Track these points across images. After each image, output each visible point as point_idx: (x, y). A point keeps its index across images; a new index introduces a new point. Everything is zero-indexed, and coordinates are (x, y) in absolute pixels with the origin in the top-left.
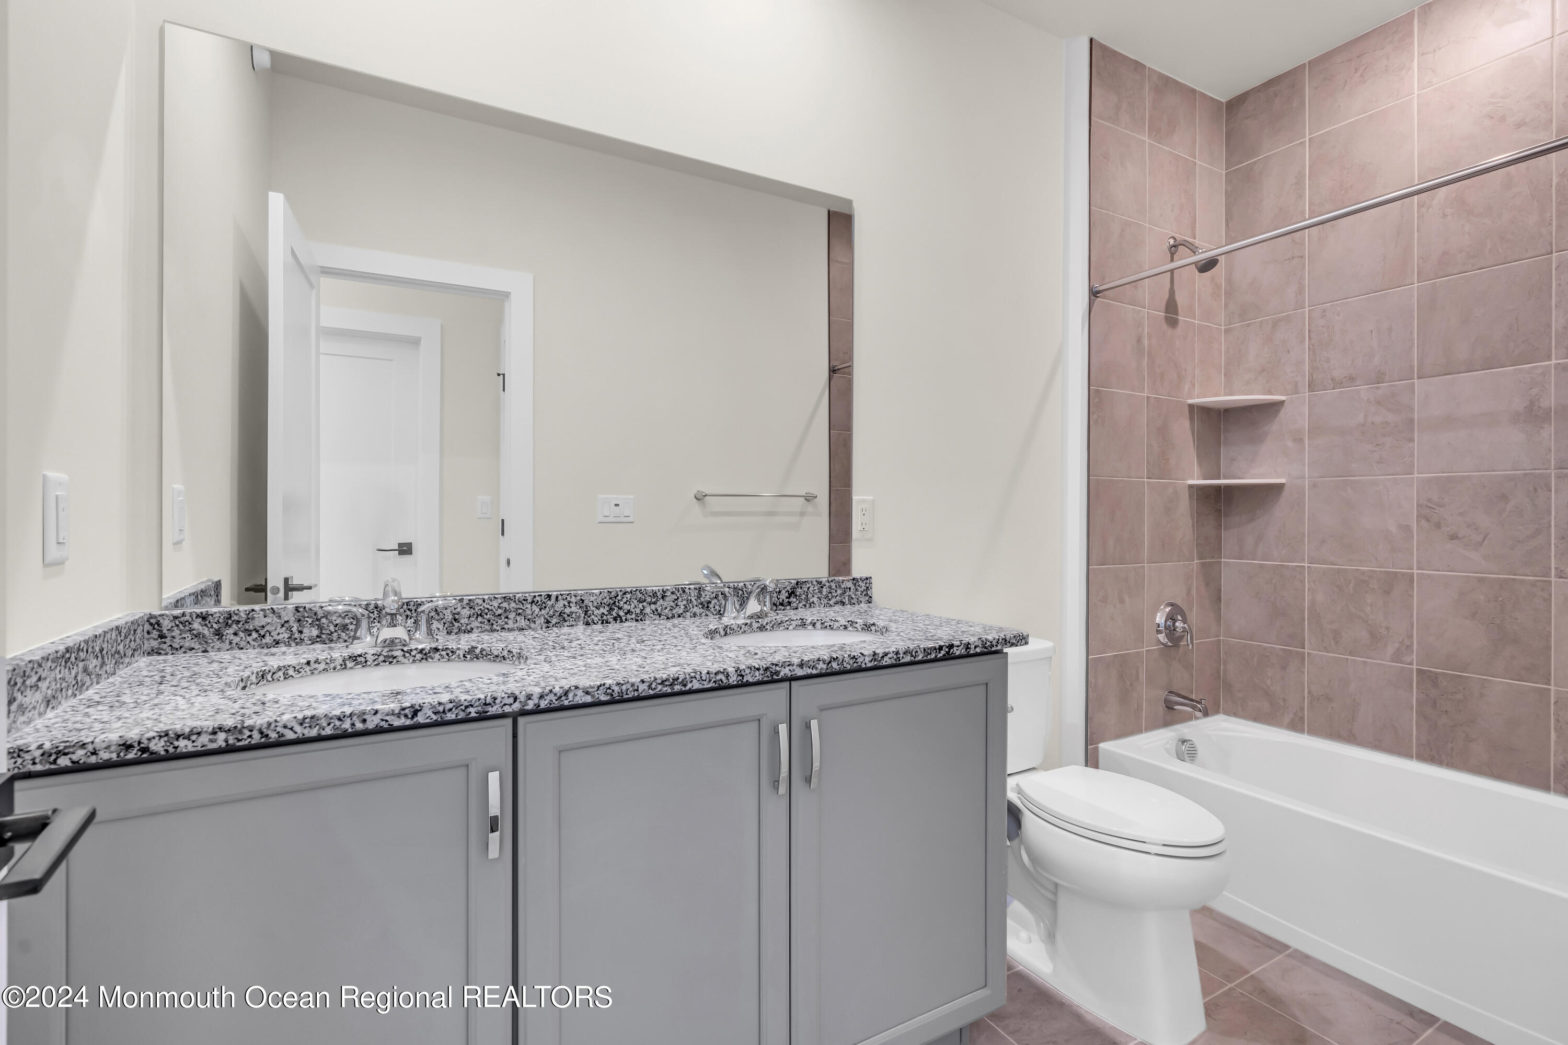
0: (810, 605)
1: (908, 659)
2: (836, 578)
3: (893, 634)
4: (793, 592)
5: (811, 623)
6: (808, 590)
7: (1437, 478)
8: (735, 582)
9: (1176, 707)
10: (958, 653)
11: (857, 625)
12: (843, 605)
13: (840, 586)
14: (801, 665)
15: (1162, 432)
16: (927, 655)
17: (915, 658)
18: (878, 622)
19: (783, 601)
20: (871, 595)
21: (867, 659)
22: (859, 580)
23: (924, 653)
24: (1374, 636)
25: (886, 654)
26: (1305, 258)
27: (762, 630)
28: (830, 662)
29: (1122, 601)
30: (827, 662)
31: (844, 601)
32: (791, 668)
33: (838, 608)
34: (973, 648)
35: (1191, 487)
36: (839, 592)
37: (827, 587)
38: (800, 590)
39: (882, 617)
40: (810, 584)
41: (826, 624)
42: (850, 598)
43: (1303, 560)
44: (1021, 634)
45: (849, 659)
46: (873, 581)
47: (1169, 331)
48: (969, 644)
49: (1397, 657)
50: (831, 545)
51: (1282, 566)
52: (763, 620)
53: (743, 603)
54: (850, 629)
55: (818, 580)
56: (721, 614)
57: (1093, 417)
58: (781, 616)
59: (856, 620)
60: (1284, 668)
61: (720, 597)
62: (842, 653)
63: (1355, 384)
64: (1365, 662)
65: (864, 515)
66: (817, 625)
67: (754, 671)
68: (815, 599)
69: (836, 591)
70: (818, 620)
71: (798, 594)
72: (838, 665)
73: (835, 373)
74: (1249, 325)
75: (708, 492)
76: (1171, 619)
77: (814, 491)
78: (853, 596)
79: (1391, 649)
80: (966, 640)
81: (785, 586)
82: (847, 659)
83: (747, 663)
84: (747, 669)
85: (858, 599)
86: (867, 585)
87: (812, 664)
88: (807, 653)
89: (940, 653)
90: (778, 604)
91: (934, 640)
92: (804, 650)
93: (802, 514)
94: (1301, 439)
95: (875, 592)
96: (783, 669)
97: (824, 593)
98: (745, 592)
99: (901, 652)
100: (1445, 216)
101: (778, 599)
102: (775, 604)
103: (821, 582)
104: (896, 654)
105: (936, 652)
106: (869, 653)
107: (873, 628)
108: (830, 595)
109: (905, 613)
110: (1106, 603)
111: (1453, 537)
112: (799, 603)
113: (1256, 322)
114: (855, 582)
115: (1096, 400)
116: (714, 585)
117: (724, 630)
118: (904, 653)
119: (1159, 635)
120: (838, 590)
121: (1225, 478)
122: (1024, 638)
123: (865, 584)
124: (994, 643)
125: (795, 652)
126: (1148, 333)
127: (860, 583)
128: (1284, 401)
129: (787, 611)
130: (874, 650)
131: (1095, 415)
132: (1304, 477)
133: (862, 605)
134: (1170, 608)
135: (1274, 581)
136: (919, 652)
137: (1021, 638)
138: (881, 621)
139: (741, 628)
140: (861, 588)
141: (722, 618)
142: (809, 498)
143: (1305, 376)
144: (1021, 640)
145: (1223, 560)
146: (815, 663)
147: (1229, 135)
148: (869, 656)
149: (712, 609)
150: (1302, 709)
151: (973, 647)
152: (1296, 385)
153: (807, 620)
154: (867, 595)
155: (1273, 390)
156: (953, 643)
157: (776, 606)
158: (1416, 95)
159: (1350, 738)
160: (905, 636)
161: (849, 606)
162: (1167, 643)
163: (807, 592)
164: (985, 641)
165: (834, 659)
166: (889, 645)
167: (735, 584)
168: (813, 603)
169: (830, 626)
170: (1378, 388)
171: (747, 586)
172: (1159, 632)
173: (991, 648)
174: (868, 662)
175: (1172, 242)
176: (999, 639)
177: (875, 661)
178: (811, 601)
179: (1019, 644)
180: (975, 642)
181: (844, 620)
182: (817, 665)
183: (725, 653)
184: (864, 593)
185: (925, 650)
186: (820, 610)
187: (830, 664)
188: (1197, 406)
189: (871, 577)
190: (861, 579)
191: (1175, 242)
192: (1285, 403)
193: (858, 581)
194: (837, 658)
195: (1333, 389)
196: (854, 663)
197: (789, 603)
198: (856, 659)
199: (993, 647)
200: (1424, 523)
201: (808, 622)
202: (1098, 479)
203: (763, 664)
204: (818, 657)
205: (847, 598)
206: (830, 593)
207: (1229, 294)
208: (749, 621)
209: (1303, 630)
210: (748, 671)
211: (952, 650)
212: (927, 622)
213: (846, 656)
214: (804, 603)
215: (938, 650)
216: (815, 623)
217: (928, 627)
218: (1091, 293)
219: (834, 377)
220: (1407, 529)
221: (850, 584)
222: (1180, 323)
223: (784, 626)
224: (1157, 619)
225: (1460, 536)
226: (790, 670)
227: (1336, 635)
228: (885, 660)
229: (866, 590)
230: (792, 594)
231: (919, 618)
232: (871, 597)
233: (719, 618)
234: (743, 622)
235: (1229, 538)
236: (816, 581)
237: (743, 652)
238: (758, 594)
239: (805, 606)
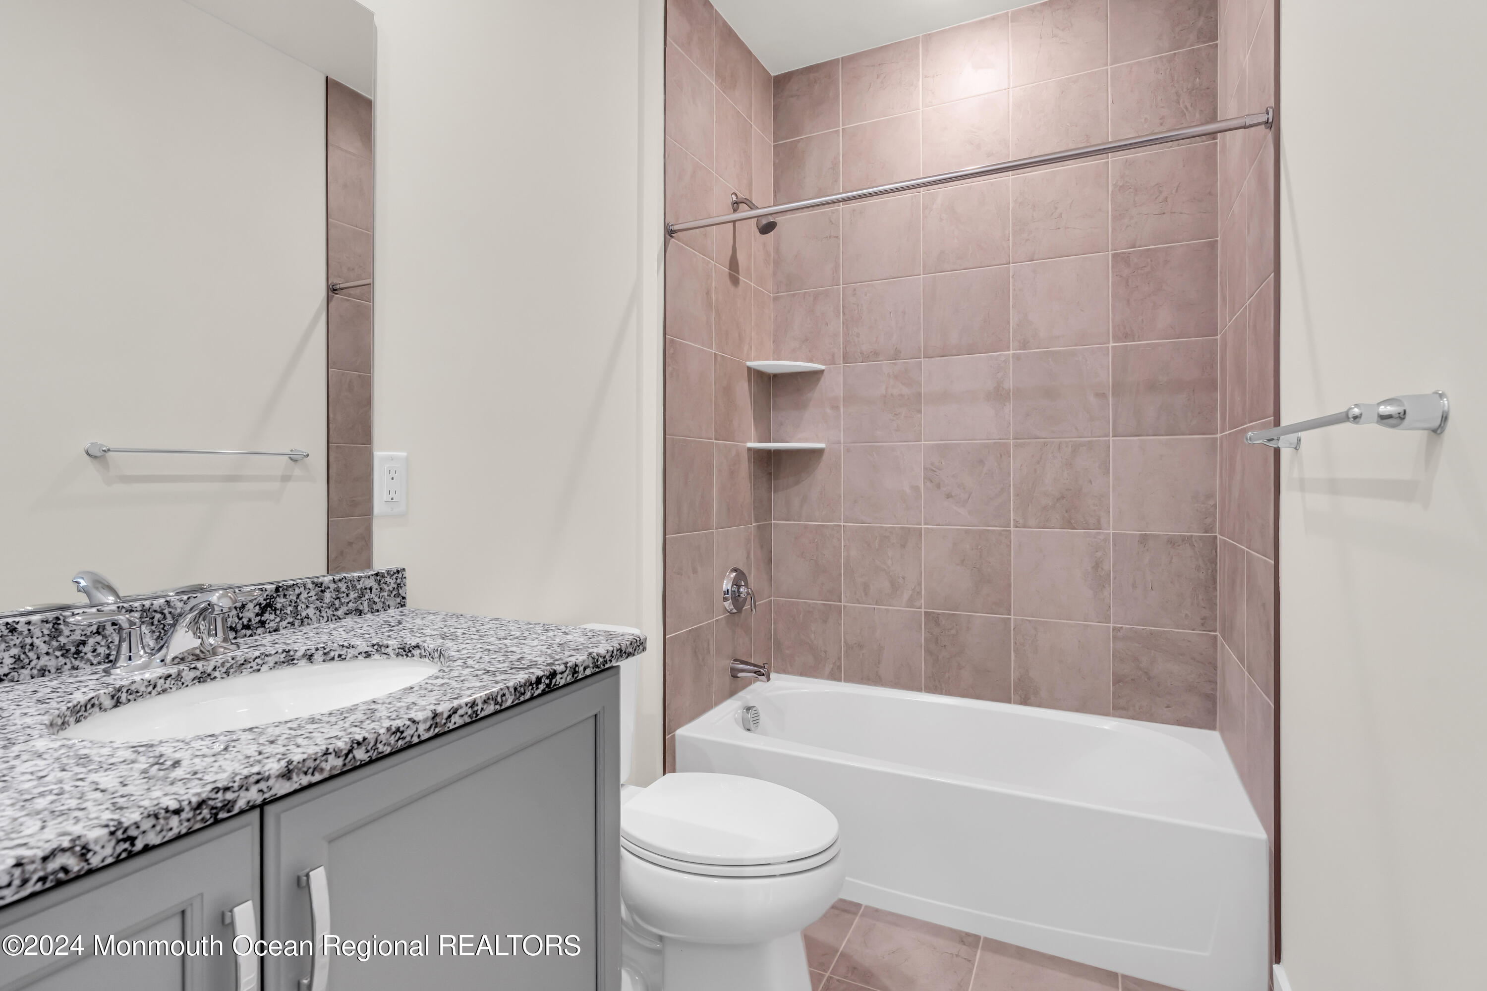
0: (302, 622)
1: (491, 708)
2: (347, 575)
3: (456, 664)
4: (269, 605)
5: (304, 655)
6: (298, 598)
7: (936, 445)
8: (145, 599)
9: (740, 675)
10: (562, 682)
11: (389, 650)
12: (360, 615)
13: (354, 587)
14: (287, 774)
15: (727, 391)
16: (520, 697)
17: (501, 705)
18: (424, 642)
19: (250, 620)
20: (404, 595)
21: (422, 727)
22: (386, 575)
23: (515, 695)
24: (895, 586)
25: (455, 711)
26: (839, 239)
27: (205, 681)
28: (350, 751)
29: (695, 571)
30: (345, 752)
31: (361, 608)
32: (263, 785)
33: (349, 621)
34: (582, 671)
35: (749, 449)
36: (353, 595)
37: (332, 589)
38: (282, 600)
39: (428, 631)
40: (302, 589)
41: (332, 654)
42: (372, 602)
43: (840, 520)
44: (638, 639)
45: (388, 736)
46: (406, 574)
47: (732, 289)
48: (576, 665)
49: (911, 603)
50: (330, 519)
51: (823, 526)
52: (205, 663)
53: (163, 636)
54: (377, 656)
55: (316, 580)
56: (111, 661)
57: (669, 370)
58: (244, 650)
59: (385, 642)
60: (825, 621)
61: (110, 629)
62: (373, 725)
63: (879, 359)
64: (887, 610)
65: (392, 479)
66: (316, 657)
67: (166, 819)
68: (311, 612)
69: (347, 595)
70: (317, 649)
71: (279, 606)
72: (368, 752)
73: (336, 294)
74: (794, 295)
75: (111, 447)
76: (735, 585)
77: (303, 448)
78: (376, 600)
79: (906, 596)
80: (572, 661)
81: (254, 597)
82: (383, 738)
83: (146, 803)
84: (145, 821)
85: (384, 603)
86: (398, 581)
87: (311, 766)
88: (300, 741)
89: (537, 689)
90: (239, 627)
91: (526, 669)
92: (292, 732)
93: (286, 479)
94: (838, 406)
95: (411, 590)
96: (243, 793)
97: (327, 600)
98: (168, 616)
99: (479, 702)
100: (941, 220)
101: (240, 619)
102: (232, 629)
103: (322, 584)
104: (471, 707)
105: (532, 689)
106: (425, 717)
107: (416, 652)
108: (337, 602)
109: (462, 620)
110: (681, 575)
111: (949, 496)
112: (281, 621)
113: (799, 293)
114: (378, 578)
115: (672, 351)
116: (94, 610)
117: (113, 697)
118: (485, 702)
119: (725, 603)
120: (352, 593)
121: (774, 442)
122: (642, 643)
123: (395, 580)
124: (608, 658)
125: (272, 742)
126: (715, 287)
127: (386, 579)
128: (824, 370)
129: (257, 637)
130: (433, 707)
131: (670, 367)
132: (839, 442)
133: (391, 611)
134: (734, 574)
135: (816, 540)
136: (508, 695)
137: (638, 644)
138: (428, 639)
139: (155, 687)
140: (388, 586)
141: (112, 671)
142: (295, 459)
143: (841, 348)
144: (639, 646)
145: (773, 522)
146: (318, 762)
147: (776, 109)
148: (425, 721)
149: (90, 656)
150: (840, 659)
151: (581, 669)
152: (833, 356)
153: (296, 651)
154: (399, 595)
155: (814, 359)
156: (555, 668)
157: (236, 632)
158: (921, 110)
159: (876, 680)
160: (477, 666)
161: (369, 616)
162: (732, 609)
163: (296, 602)
164: (597, 657)
165: (359, 743)
166: (457, 691)
167: (145, 603)
168: (308, 618)
169: (340, 656)
170: (895, 364)
171: (172, 604)
172: (725, 599)
173: (604, 665)
174: (424, 733)
175: (734, 198)
176: (613, 652)
177: (436, 727)
178: (304, 614)
179: (636, 653)
180: (584, 661)
181: (364, 644)
182: (323, 765)
183: (93, 777)
184: (394, 593)
185: (515, 689)
186: (319, 628)
187: (350, 756)
188: (754, 369)
189: (404, 569)
190: (388, 572)
191: (737, 198)
192: (825, 373)
193: (383, 577)
194: (365, 739)
195: (862, 362)
196: (397, 741)
197: (262, 623)
198: (402, 732)
199: (607, 663)
200: (928, 484)
201: (299, 654)
202: (673, 438)
203: (194, 792)
204: (324, 748)
205: (366, 603)
206: (338, 598)
207: (777, 263)
208: (173, 671)
209: (840, 586)
210: (146, 825)
211: (554, 681)
212: (501, 634)
213: (382, 731)
214: (291, 620)
215: (534, 686)
216: (312, 655)
217: (506, 641)
218: (667, 232)
219: (334, 299)
220: (916, 489)
221: (371, 583)
222: (741, 282)
223: (251, 667)
224: (724, 586)
225: (953, 495)
226: (261, 791)
227: (866, 587)
228: (453, 721)
229: (398, 588)
230: (267, 606)
231: (487, 627)
232: (404, 598)
233: (105, 671)
234: (159, 675)
235: (778, 499)
236: (313, 583)
237: (143, 763)
238: (195, 621)
239: (292, 624)
